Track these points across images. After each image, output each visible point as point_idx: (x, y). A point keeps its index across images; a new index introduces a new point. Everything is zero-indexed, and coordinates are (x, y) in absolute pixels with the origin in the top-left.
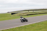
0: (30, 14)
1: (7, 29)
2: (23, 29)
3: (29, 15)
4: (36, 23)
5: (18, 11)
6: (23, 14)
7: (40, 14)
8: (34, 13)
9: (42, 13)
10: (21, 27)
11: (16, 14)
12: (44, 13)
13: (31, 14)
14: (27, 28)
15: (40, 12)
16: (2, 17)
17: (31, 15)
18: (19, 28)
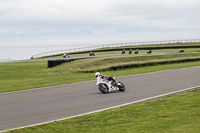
0: (122, 64)
1: (32, 128)
2: (94, 126)
3: (120, 68)
4: (148, 103)
5: (78, 51)
6: (97, 64)
7: (164, 63)
8: (141, 62)
9: (172, 62)
10: (86, 119)
11: (66, 65)
12: (179, 62)
13: (126, 63)
14: (112, 121)
15: (163, 57)
16: (8, 77)
17: (127, 71)
18: (80, 121)
